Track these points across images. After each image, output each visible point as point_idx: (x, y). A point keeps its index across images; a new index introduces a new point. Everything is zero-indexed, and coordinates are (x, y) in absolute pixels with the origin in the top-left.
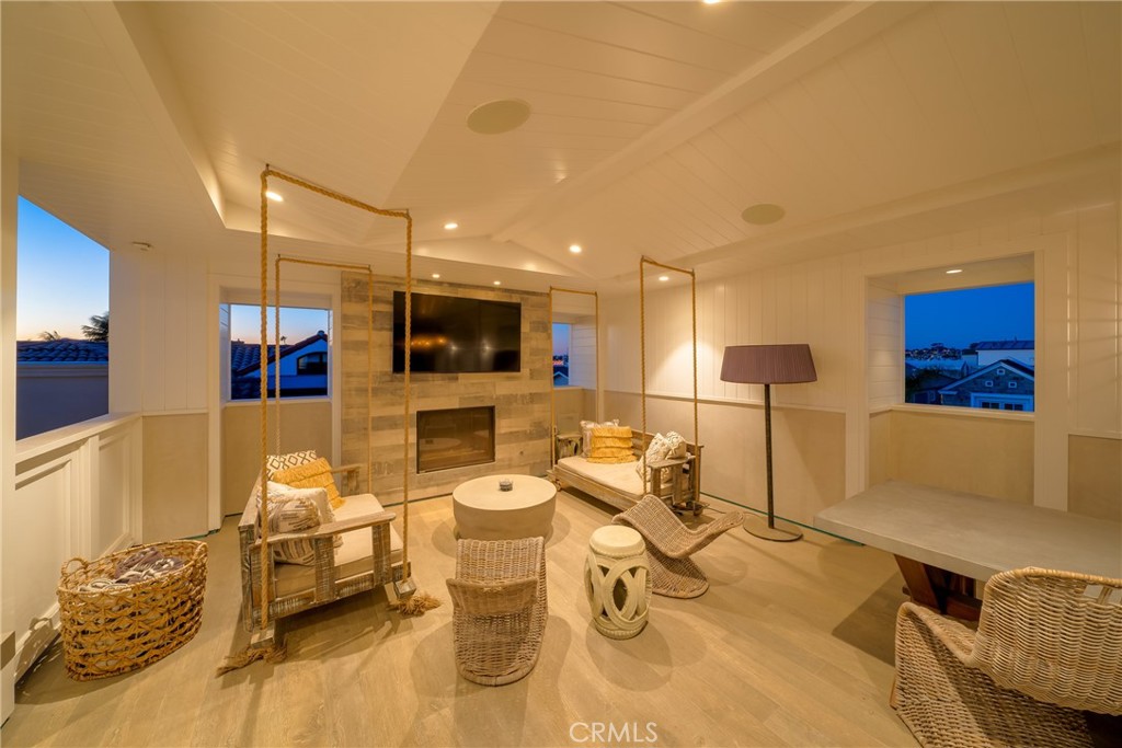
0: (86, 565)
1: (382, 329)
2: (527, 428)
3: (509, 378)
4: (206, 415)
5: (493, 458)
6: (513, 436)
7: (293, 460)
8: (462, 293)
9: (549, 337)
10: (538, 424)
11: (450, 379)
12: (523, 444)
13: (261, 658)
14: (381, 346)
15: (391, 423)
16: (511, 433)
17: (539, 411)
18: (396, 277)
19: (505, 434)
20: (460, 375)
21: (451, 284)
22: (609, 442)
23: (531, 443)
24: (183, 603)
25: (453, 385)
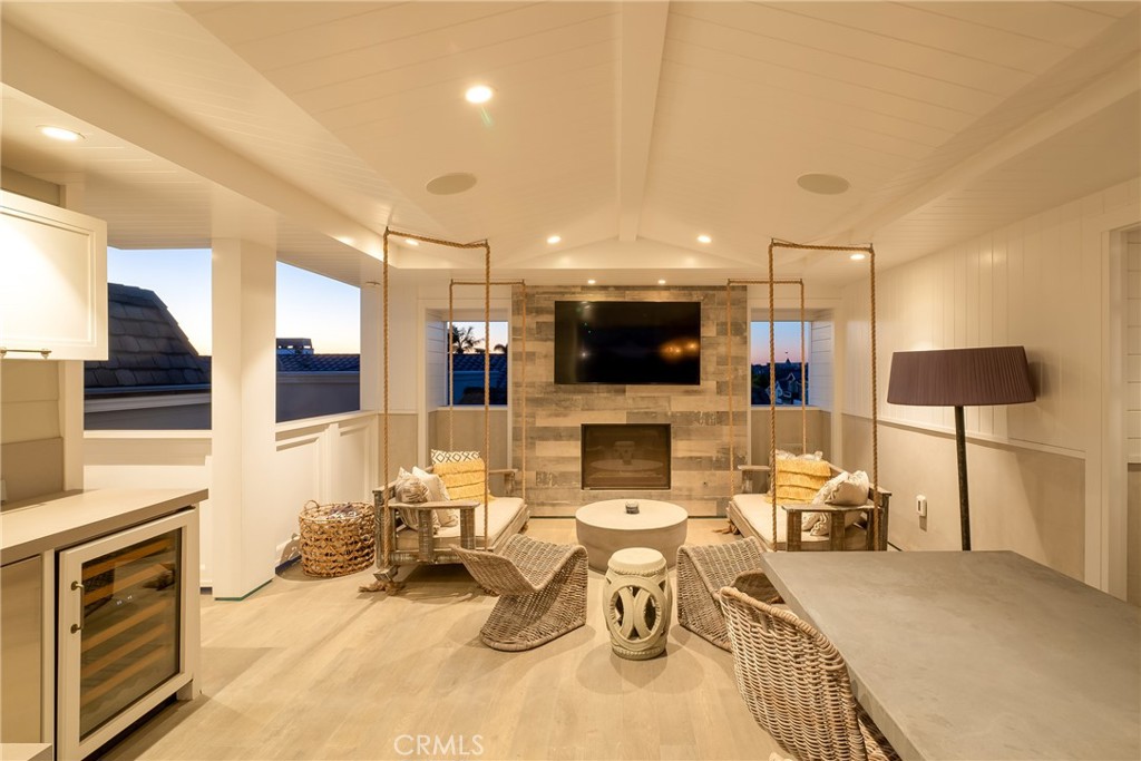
0: (318, 507)
1: (546, 340)
2: (714, 454)
3: (688, 393)
4: (416, 415)
5: (668, 485)
6: (694, 462)
7: (457, 458)
8: (629, 297)
9: (745, 341)
10: (726, 451)
11: (617, 392)
12: (707, 473)
13: (384, 589)
14: (546, 356)
15: (557, 435)
16: (691, 458)
17: (727, 434)
18: (559, 287)
19: (683, 458)
20: (628, 387)
21: (617, 288)
22: (796, 480)
23: (719, 473)
24: (356, 542)
25: (620, 398)
